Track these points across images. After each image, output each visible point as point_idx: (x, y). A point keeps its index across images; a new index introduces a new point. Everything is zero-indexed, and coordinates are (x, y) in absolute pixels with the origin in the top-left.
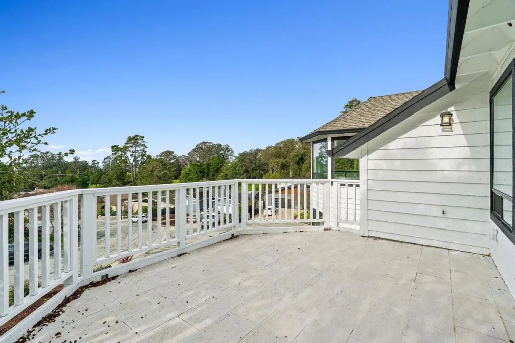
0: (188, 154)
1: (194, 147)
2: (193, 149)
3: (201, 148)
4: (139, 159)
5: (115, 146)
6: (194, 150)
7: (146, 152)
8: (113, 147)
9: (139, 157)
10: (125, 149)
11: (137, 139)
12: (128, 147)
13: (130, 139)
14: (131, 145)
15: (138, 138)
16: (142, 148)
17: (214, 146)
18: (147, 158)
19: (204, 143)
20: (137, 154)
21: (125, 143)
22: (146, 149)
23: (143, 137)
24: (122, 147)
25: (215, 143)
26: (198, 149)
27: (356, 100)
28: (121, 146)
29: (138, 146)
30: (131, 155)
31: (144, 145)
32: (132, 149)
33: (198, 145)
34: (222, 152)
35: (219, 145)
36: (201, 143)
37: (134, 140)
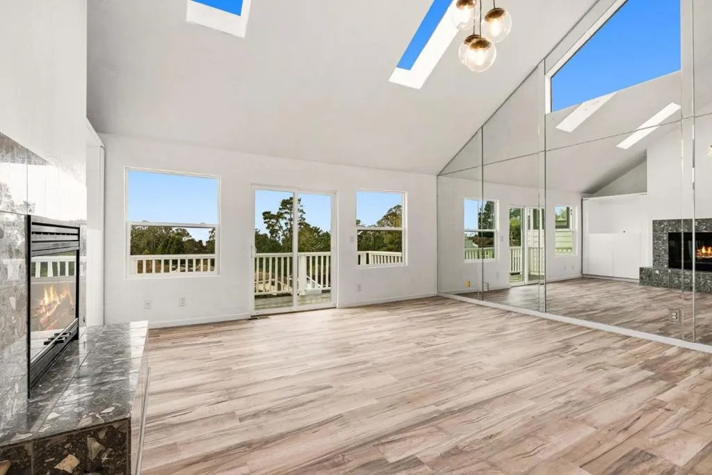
0: (378, 222)
1: (385, 213)
2: (385, 216)
3: (394, 214)
5: (267, 213)
7: (304, 219)
8: (264, 214)
10: (279, 216)
12: (282, 214)
13: (285, 203)
14: (287, 211)
16: (300, 214)
18: (305, 226)
19: (399, 207)
21: (280, 209)
22: (304, 216)
23: (299, 200)
24: (276, 214)
26: (389, 215)
28: (274, 212)
30: (286, 224)
31: (302, 211)
32: (288, 216)
33: (391, 210)
36: (395, 208)
37: (289, 204)
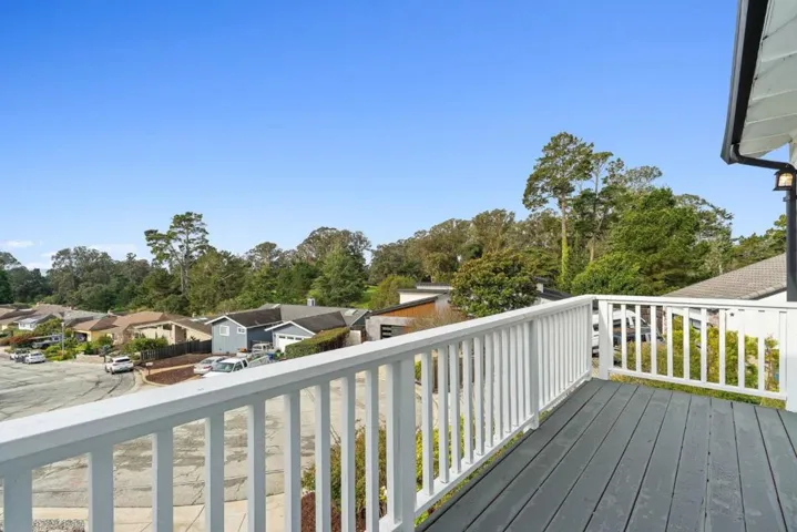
0: (298, 247)
1: (307, 236)
3: (318, 238)
4: (195, 253)
5: (151, 232)
6: (307, 241)
7: (207, 241)
8: (148, 233)
9: (196, 249)
10: (170, 237)
11: (191, 220)
12: (175, 234)
13: (179, 220)
14: (181, 229)
15: (193, 217)
16: (200, 234)
17: (338, 234)
18: (208, 251)
19: (323, 229)
20: (191, 246)
21: (172, 227)
22: (207, 237)
23: (200, 216)
24: (165, 233)
25: (340, 229)
26: (313, 239)
27: (566, 135)
28: (163, 231)
29: (193, 231)
30: (181, 247)
31: (204, 231)
32: (183, 237)
33: (314, 232)
34: (351, 244)
35: (346, 233)
36: (318, 230)
37: (185, 221)
